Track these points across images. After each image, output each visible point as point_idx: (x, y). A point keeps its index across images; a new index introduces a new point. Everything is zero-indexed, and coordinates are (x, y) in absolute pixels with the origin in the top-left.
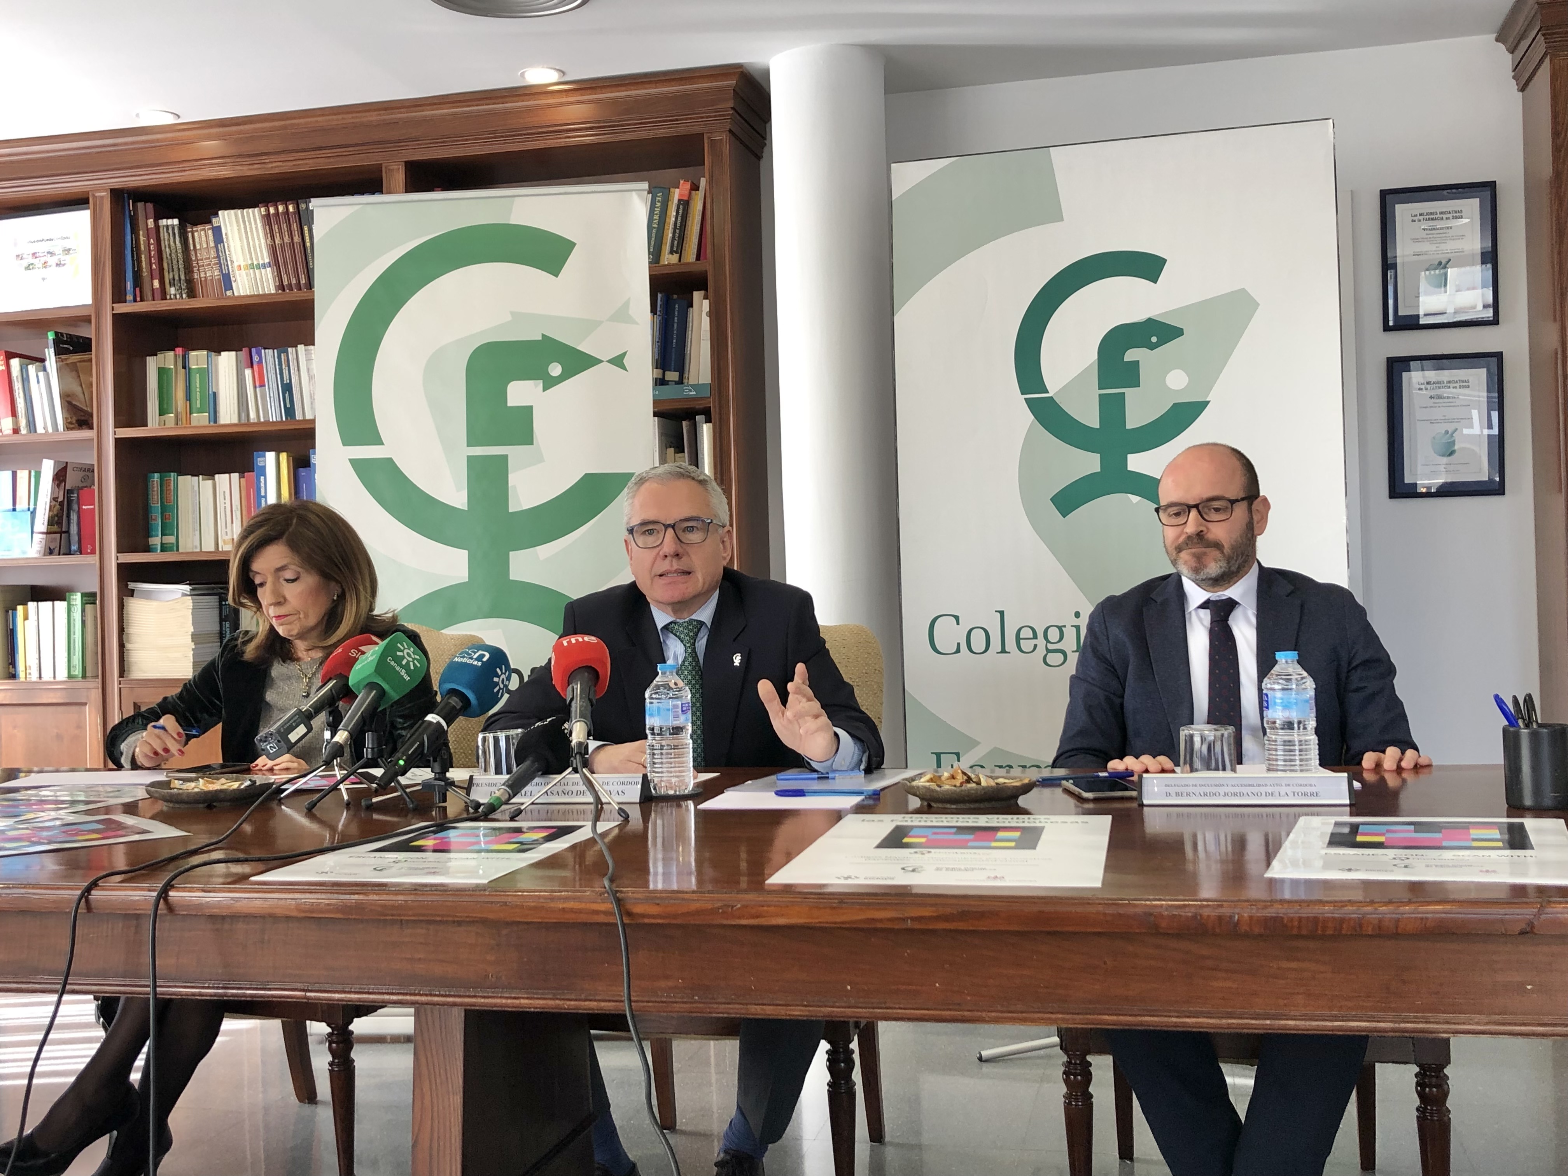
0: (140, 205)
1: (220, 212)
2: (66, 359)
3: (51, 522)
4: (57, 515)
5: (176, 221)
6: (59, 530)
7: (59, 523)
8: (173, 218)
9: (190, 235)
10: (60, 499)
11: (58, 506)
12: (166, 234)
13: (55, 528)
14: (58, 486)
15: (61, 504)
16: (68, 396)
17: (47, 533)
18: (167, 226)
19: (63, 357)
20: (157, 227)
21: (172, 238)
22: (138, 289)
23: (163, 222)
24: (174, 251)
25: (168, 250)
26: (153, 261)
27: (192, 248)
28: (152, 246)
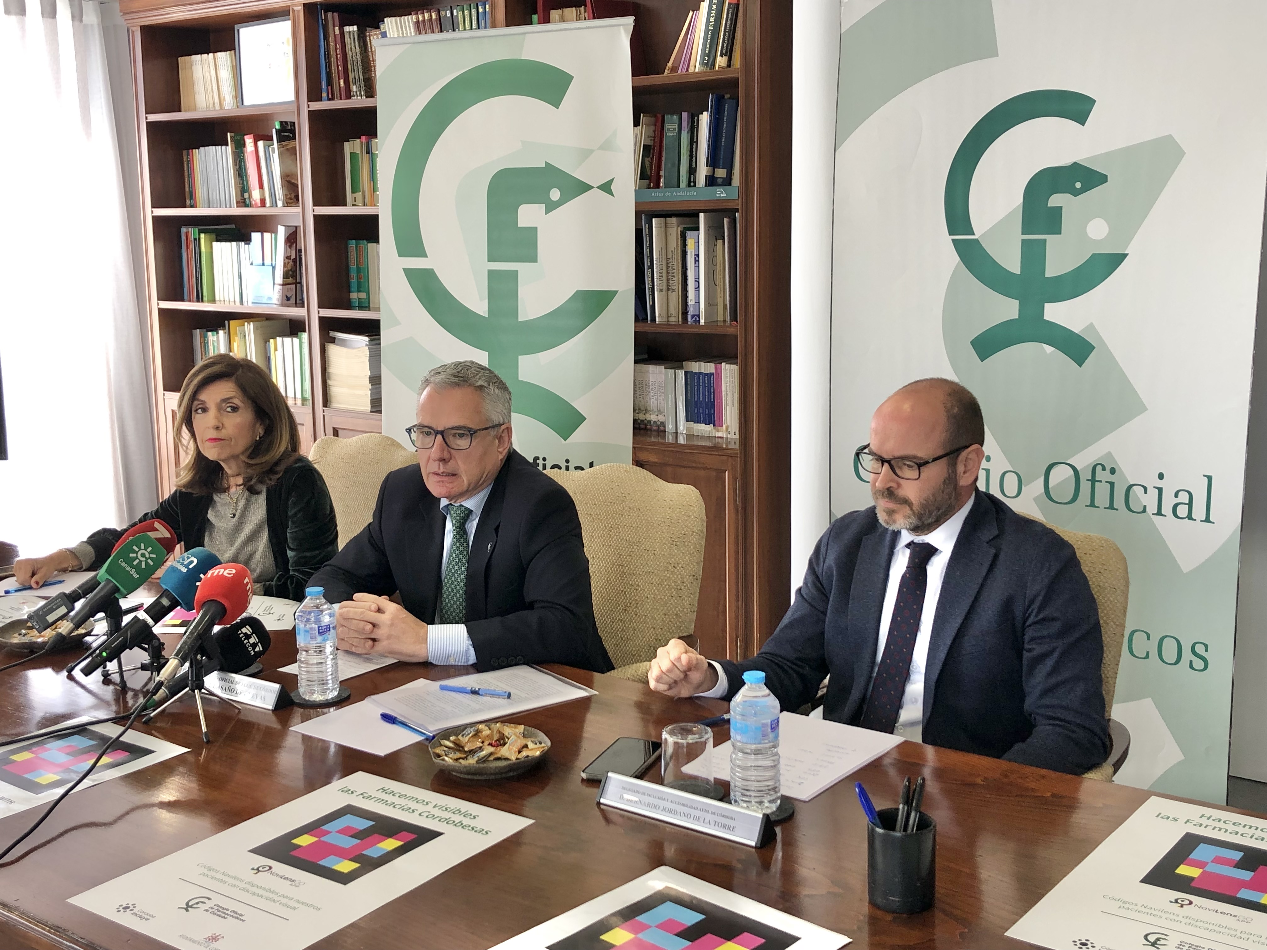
0: (330, 14)
1: (385, 19)
2: (286, 145)
3: (286, 276)
4: (291, 270)
5: (355, 28)
6: (294, 281)
7: (294, 276)
8: (353, 25)
9: (368, 38)
10: (293, 257)
11: (291, 263)
12: (349, 39)
13: (291, 280)
14: (290, 247)
15: (294, 261)
16: (288, 176)
17: (283, 285)
18: (350, 32)
19: (284, 143)
20: (342, 34)
21: (352, 42)
22: (329, 87)
23: (347, 29)
24: (354, 54)
25: (350, 53)
26: (339, 64)
27: (370, 50)
28: (338, 50)
